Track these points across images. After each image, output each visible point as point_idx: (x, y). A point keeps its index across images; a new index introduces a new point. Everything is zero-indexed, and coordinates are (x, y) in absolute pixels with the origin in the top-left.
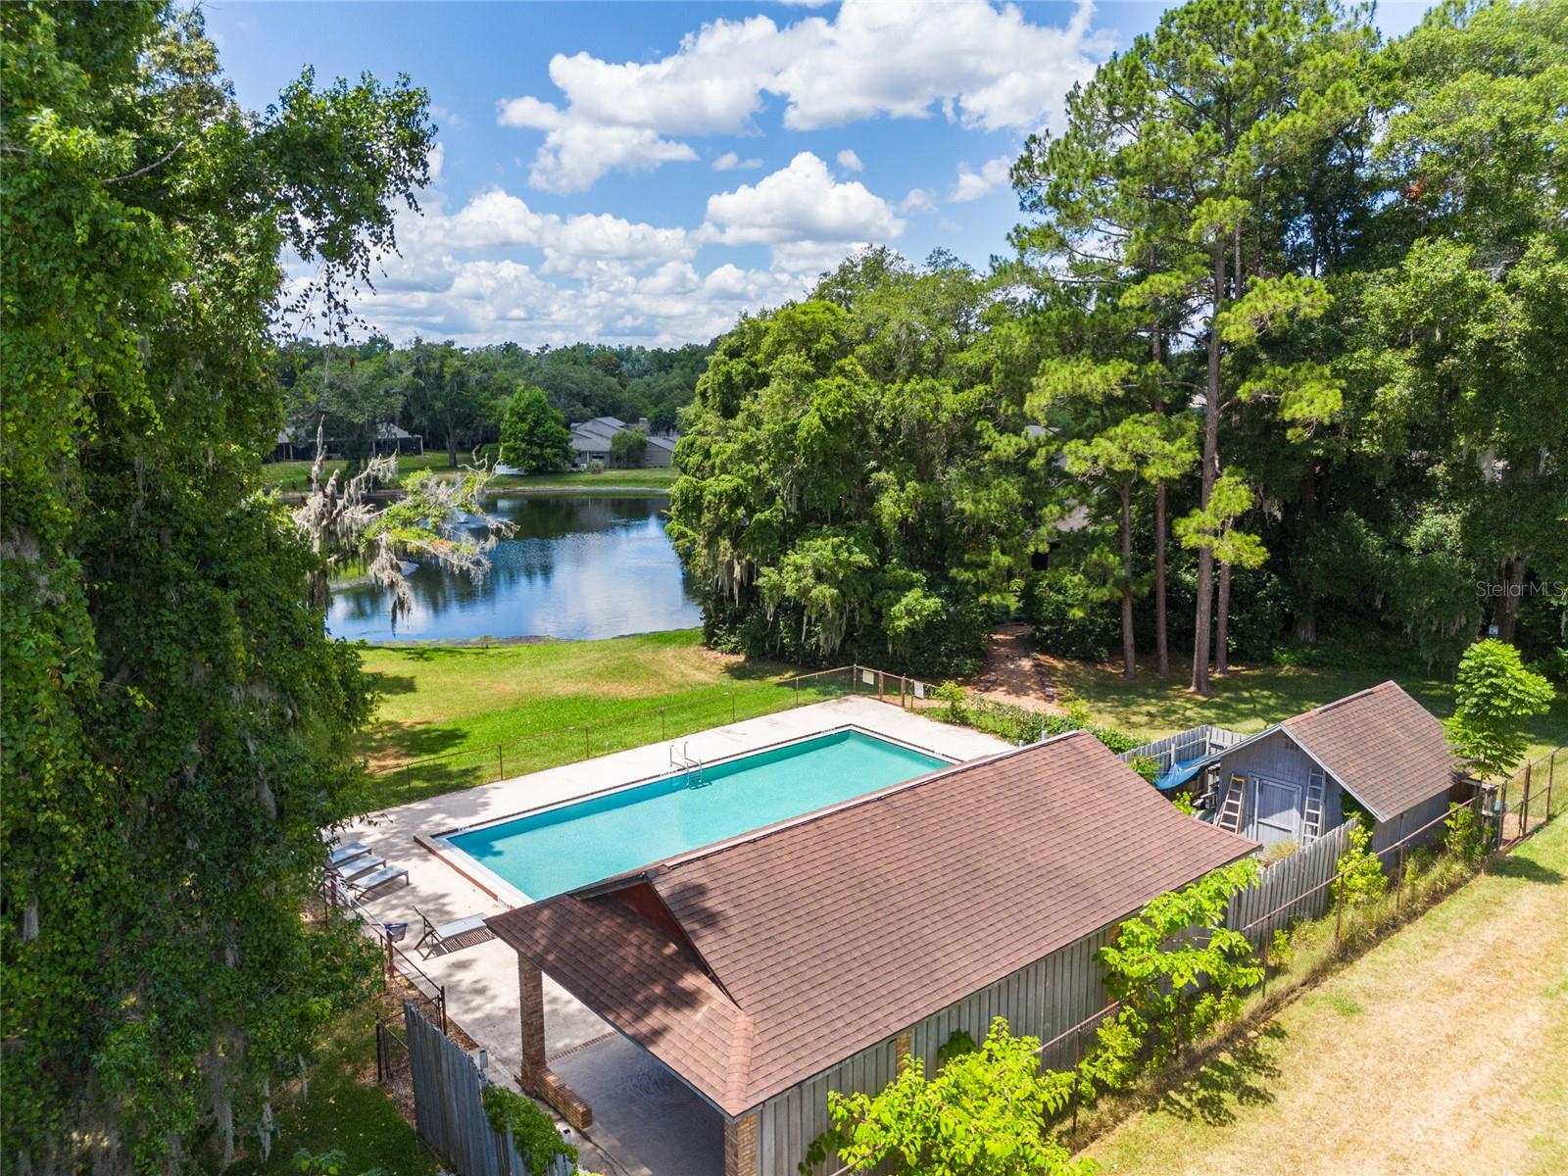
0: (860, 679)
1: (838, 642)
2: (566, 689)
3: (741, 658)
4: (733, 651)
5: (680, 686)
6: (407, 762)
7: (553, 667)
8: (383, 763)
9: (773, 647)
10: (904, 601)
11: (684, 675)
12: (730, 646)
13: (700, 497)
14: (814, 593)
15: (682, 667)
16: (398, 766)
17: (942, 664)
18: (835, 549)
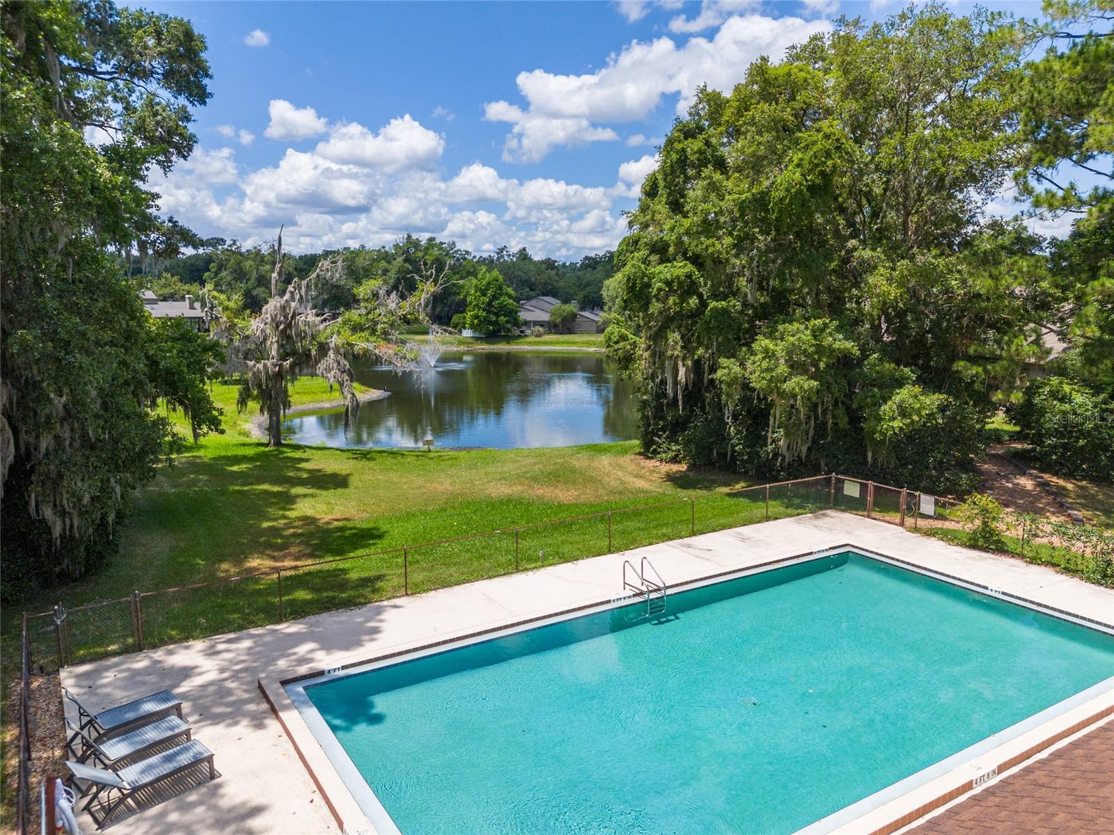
0: (839, 489)
1: (804, 449)
2: (499, 490)
3: (683, 467)
4: (675, 460)
5: (620, 493)
6: (308, 565)
7: (489, 470)
8: (279, 564)
9: (723, 455)
10: (897, 399)
11: (622, 482)
12: (671, 454)
13: (649, 285)
14: (788, 386)
15: (620, 474)
16: (295, 568)
17: (930, 477)
18: (817, 333)
